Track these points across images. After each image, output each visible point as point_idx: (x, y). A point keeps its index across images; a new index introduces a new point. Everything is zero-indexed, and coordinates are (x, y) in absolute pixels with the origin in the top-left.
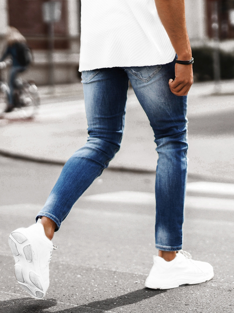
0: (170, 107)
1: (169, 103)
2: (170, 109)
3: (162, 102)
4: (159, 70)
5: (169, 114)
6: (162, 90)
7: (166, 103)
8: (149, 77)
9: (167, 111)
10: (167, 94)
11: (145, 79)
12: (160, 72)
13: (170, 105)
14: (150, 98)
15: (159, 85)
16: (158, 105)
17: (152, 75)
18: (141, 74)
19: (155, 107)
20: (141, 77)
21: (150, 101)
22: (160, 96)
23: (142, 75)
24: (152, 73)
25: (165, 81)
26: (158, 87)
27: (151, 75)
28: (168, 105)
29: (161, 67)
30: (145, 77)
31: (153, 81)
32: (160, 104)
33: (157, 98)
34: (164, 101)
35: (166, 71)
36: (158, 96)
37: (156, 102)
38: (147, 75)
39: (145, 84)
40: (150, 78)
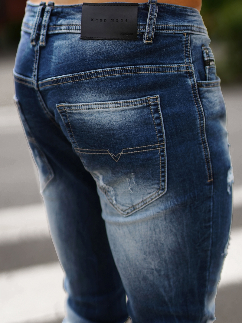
0: (170, 282)
1: (170, 273)
2: (170, 286)
3: (153, 267)
4: (159, 195)
5: (166, 299)
6: (156, 240)
7: (160, 270)
8: (133, 206)
9: (161, 290)
10: (168, 252)
11: (122, 207)
12: (161, 199)
13: (171, 276)
14: (125, 251)
15: (152, 229)
16: (140, 271)
17: (140, 205)
18: (116, 195)
19: (133, 274)
20: (114, 202)
21: (125, 258)
22: (149, 253)
23: (117, 198)
24: (141, 200)
25: (171, 221)
26: (149, 233)
27: (138, 204)
28: (167, 276)
29: (166, 190)
30: (123, 205)
31: (138, 217)
32: (146, 271)
33: (141, 256)
34: (157, 267)
35: (177, 201)
36: (145, 253)
37: (136, 265)
38: (128, 201)
39: (121, 220)
40: (134, 209)
